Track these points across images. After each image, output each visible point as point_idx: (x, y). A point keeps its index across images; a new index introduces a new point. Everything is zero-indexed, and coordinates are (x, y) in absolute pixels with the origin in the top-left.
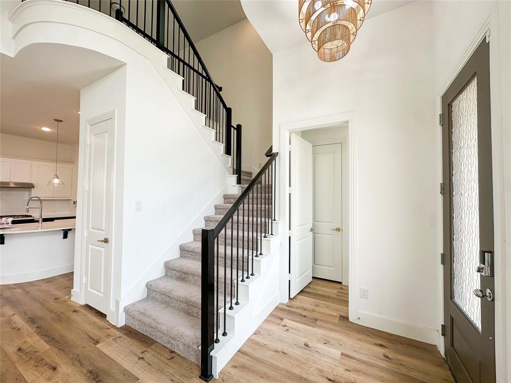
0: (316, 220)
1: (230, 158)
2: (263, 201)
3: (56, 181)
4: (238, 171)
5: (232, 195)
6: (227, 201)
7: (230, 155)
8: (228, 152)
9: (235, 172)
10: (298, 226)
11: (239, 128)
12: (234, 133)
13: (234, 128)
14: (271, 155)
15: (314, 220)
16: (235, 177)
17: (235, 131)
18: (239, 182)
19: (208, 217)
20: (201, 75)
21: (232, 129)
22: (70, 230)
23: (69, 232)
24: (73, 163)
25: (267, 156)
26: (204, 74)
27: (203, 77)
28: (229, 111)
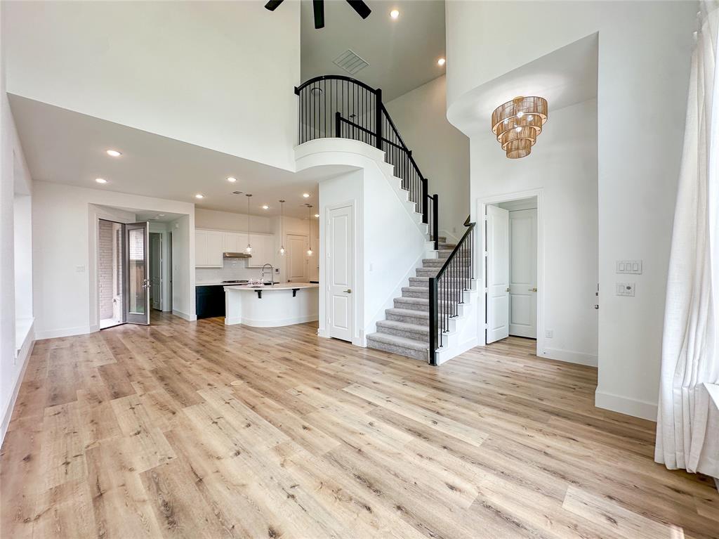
0: (513, 282)
1: (427, 226)
2: (461, 264)
3: (282, 251)
4: (435, 237)
5: (430, 260)
6: (426, 265)
7: (427, 223)
8: (425, 220)
9: (433, 239)
10: (495, 285)
11: (435, 198)
12: (430, 202)
13: (431, 198)
14: (469, 225)
15: (511, 281)
16: (433, 243)
17: (432, 201)
18: (436, 247)
19: (413, 278)
20: (398, 147)
21: (429, 199)
22: (299, 289)
23: (297, 291)
24: (273, 234)
25: (466, 226)
26: (401, 146)
27: (400, 148)
28: (425, 182)
